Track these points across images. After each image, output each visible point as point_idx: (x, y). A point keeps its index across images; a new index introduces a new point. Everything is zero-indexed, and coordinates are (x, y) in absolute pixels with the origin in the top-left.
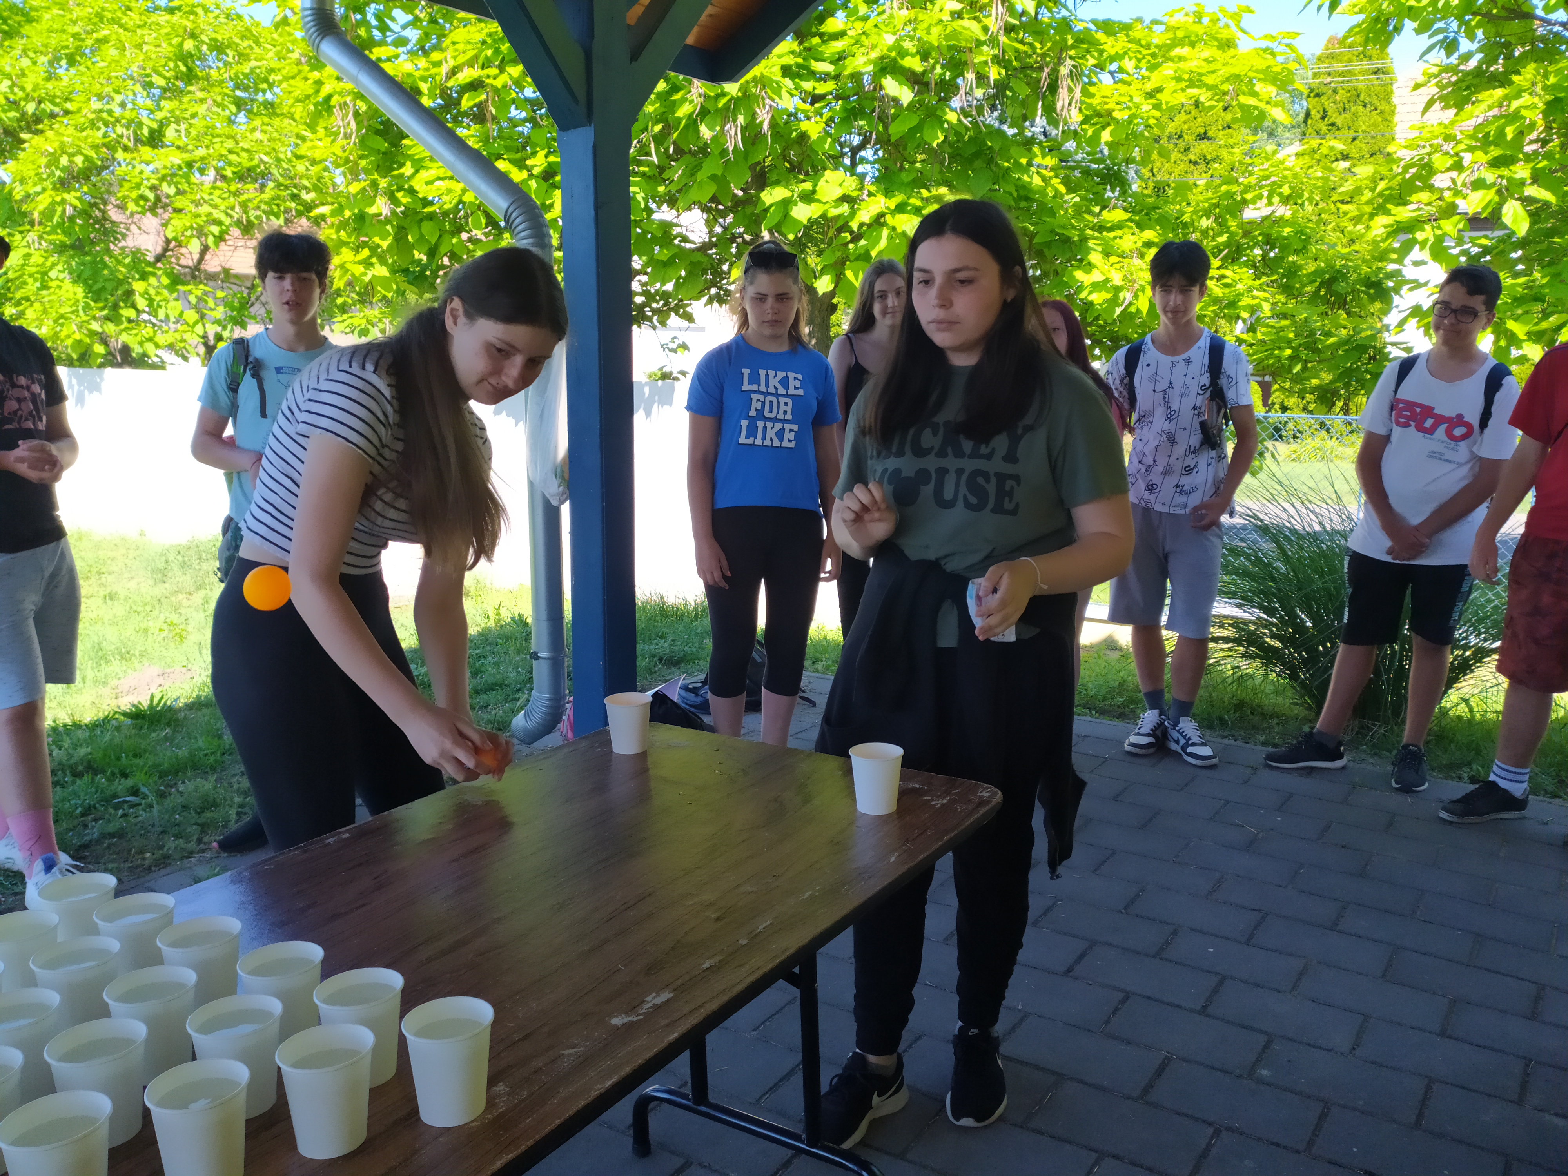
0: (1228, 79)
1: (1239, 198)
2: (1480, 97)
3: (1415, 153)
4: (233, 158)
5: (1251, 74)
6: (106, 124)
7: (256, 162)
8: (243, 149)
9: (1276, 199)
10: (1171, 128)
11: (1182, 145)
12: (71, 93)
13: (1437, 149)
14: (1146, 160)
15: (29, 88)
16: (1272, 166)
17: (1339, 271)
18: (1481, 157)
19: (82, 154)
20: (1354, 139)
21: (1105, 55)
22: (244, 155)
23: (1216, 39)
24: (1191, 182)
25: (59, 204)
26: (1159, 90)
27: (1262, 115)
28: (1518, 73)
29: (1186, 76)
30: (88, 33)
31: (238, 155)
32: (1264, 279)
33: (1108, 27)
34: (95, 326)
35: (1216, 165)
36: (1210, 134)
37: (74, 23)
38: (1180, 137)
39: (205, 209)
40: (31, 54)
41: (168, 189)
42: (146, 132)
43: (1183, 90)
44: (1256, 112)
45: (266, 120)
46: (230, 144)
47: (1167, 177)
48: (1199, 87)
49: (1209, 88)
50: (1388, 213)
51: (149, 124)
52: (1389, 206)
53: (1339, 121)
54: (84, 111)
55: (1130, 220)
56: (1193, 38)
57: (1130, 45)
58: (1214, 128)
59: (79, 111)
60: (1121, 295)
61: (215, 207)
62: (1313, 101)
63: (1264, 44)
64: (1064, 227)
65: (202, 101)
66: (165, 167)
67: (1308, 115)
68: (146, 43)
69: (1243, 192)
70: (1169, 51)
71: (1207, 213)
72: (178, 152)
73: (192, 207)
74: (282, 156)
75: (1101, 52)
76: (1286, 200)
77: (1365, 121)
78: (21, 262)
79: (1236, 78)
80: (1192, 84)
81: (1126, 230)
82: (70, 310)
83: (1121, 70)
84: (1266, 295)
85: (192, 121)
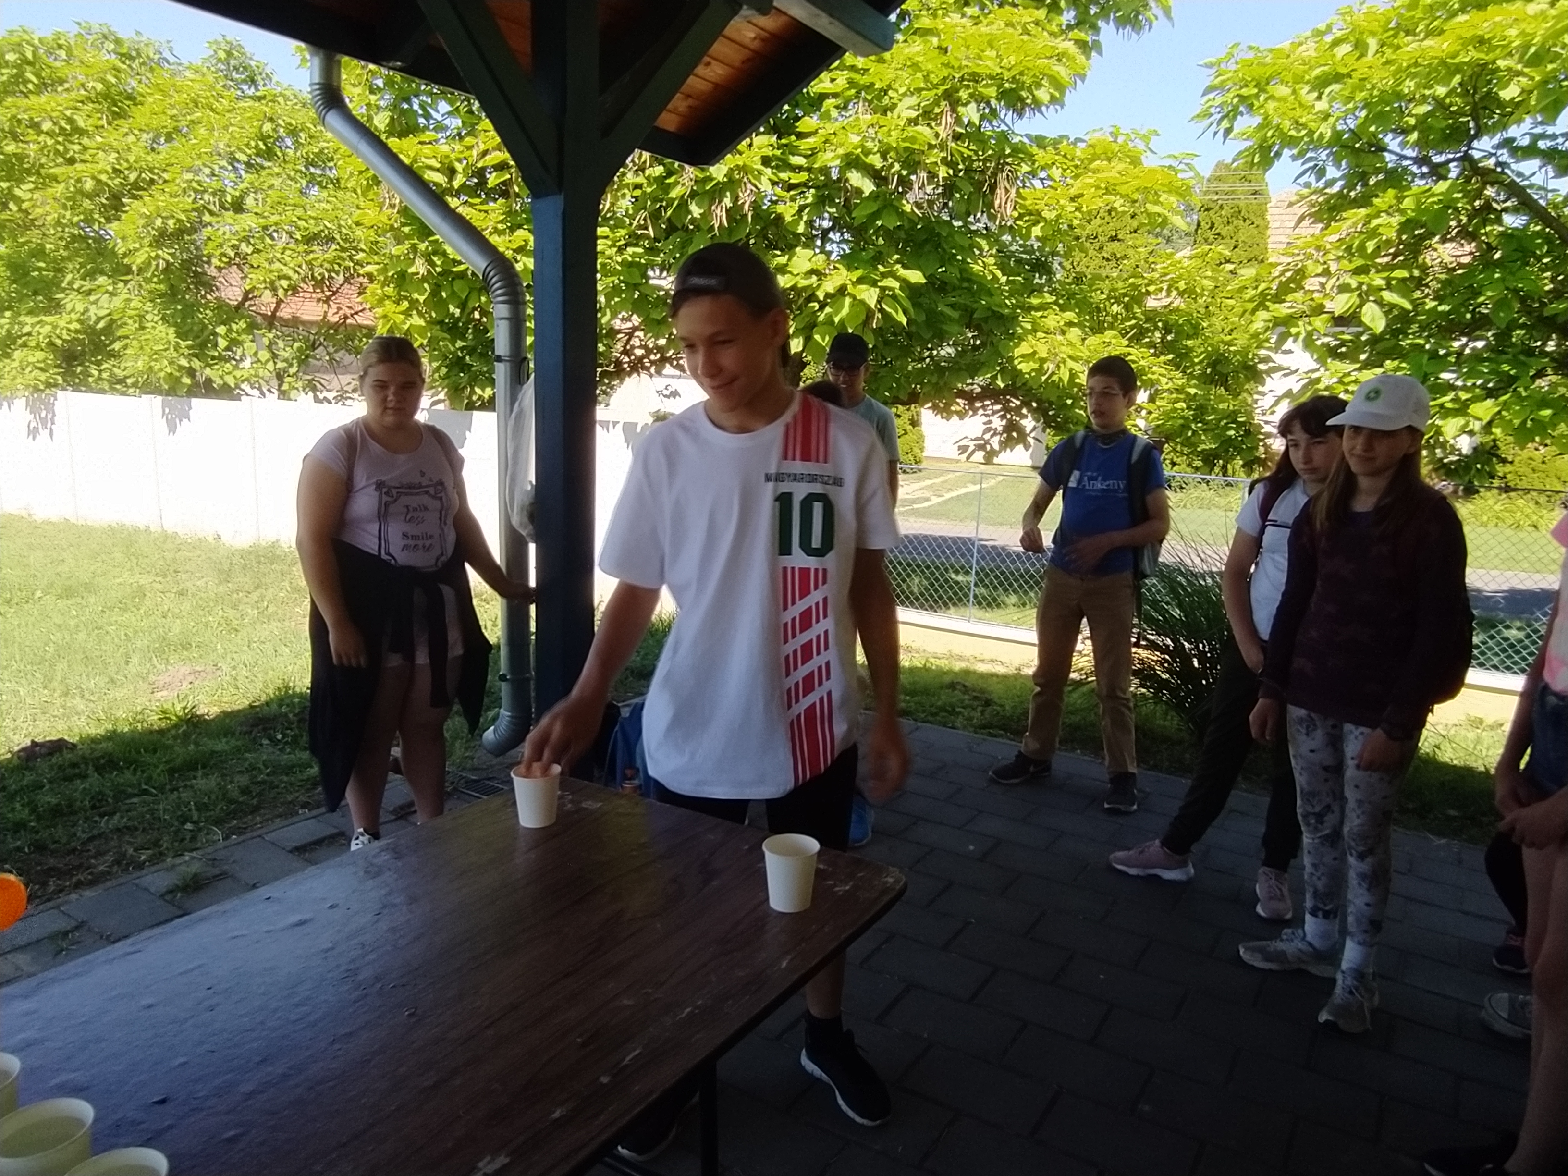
0: (1137, 190)
1: (1144, 290)
2: (1344, 215)
3: (1290, 260)
4: (302, 223)
5: (1156, 187)
6: (196, 191)
7: (322, 228)
8: (310, 217)
9: (1174, 293)
10: (1089, 229)
11: (1097, 245)
12: (167, 165)
13: (1309, 257)
14: (1067, 255)
15: (132, 159)
16: (1170, 265)
17: (1223, 355)
18: (1346, 264)
19: (173, 217)
20: (1235, 247)
21: (1037, 164)
22: (312, 222)
23: (1129, 156)
24: (1104, 275)
25: (154, 259)
26: (1082, 195)
27: (1165, 221)
28: (1377, 196)
29: (1103, 186)
30: (185, 115)
31: (306, 221)
32: (1162, 358)
33: (1040, 141)
34: (184, 362)
35: (1125, 262)
36: (1120, 237)
37: (172, 106)
38: (1096, 237)
39: (277, 265)
40: (136, 132)
41: (245, 248)
42: (229, 199)
43: (1100, 197)
44: (1160, 220)
45: (332, 192)
46: (299, 212)
47: (1084, 269)
48: (1115, 195)
49: (1122, 196)
50: (1267, 309)
51: (231, 193)
52: (1268, 303)
53: (1224, 233)
54: (178, 181)
55: (1056, 303)
56: (1110, 155)
57: (1057, 157)
58: (1123, 232)
59: (174, 180)
60: (1045, 366)
61: (285, 265)
62: (1203, 214)
63: (1167, 162)
64: (1000, 306)
65: (278, 174)
66: (244, 230)
67: (1199, 225)
68: (231, 125)
69: (1147, 285)
70: (1090, 163)
71: (1118, 302)
72: (255, 218)
73: (266, 265)
74: (342, 223)
75: (1034, 162)
76: (1181, 294)
77: (1245, 233)
78: (122, 306)
79: (1146, 190)
80: (1108, 192)
81: (1050, 311)
82: (162, 347)
83: (1049, 178)
84: (1163, 371)
85: (270, 192)
